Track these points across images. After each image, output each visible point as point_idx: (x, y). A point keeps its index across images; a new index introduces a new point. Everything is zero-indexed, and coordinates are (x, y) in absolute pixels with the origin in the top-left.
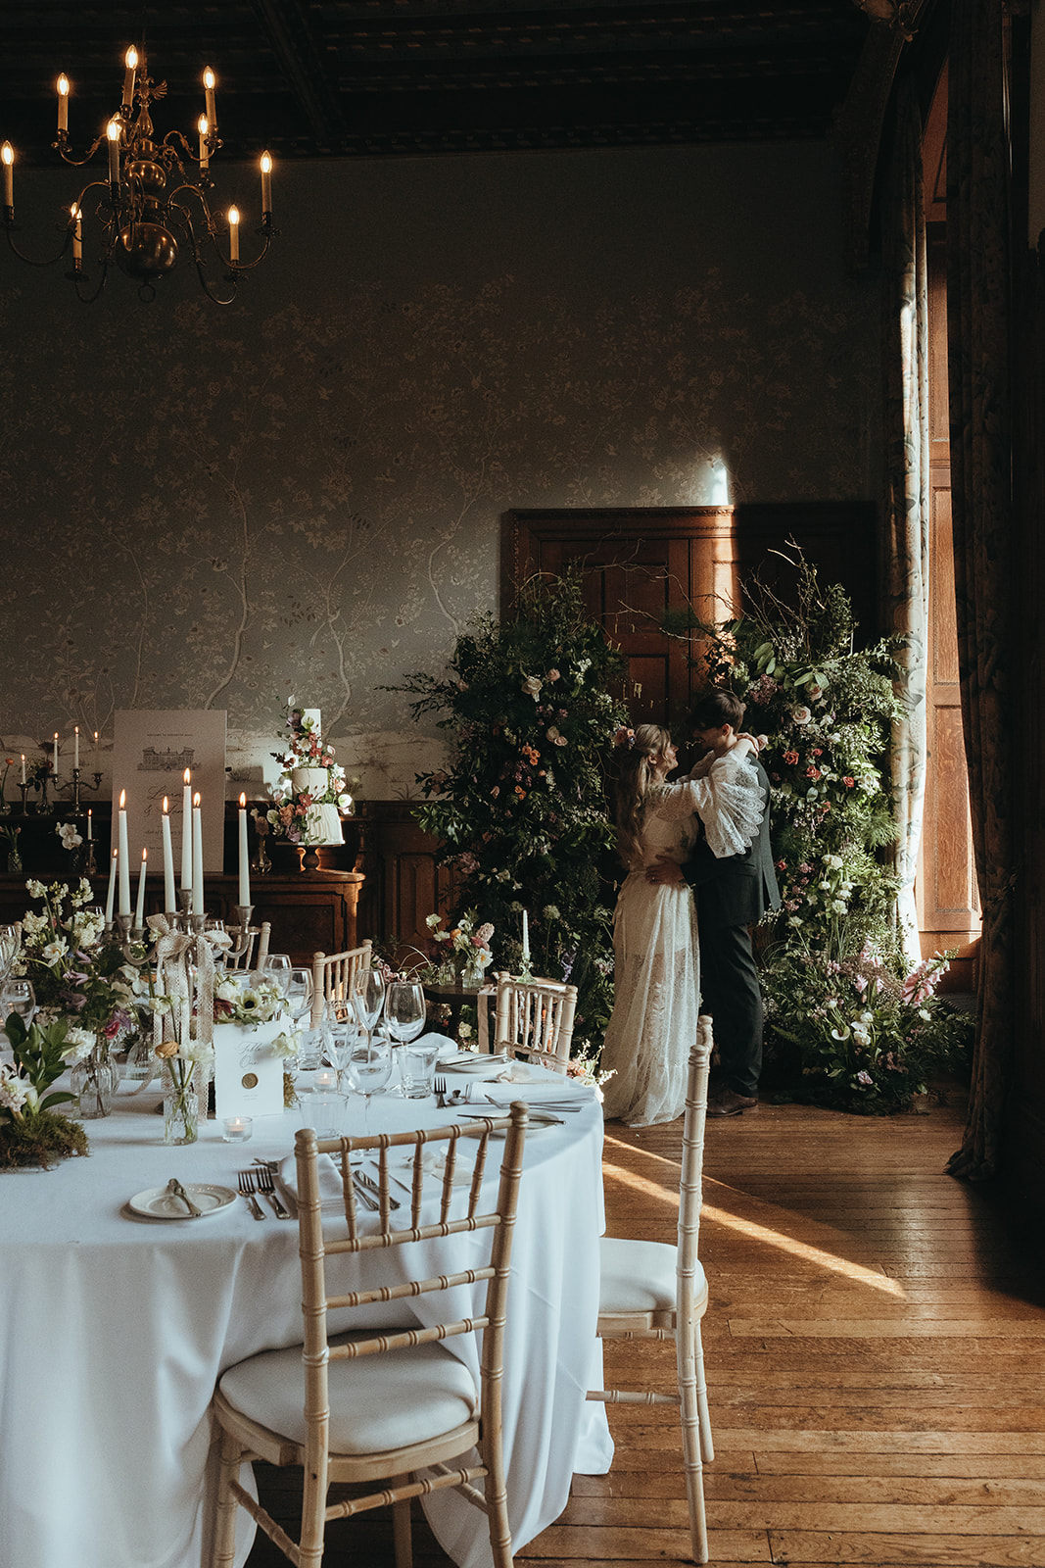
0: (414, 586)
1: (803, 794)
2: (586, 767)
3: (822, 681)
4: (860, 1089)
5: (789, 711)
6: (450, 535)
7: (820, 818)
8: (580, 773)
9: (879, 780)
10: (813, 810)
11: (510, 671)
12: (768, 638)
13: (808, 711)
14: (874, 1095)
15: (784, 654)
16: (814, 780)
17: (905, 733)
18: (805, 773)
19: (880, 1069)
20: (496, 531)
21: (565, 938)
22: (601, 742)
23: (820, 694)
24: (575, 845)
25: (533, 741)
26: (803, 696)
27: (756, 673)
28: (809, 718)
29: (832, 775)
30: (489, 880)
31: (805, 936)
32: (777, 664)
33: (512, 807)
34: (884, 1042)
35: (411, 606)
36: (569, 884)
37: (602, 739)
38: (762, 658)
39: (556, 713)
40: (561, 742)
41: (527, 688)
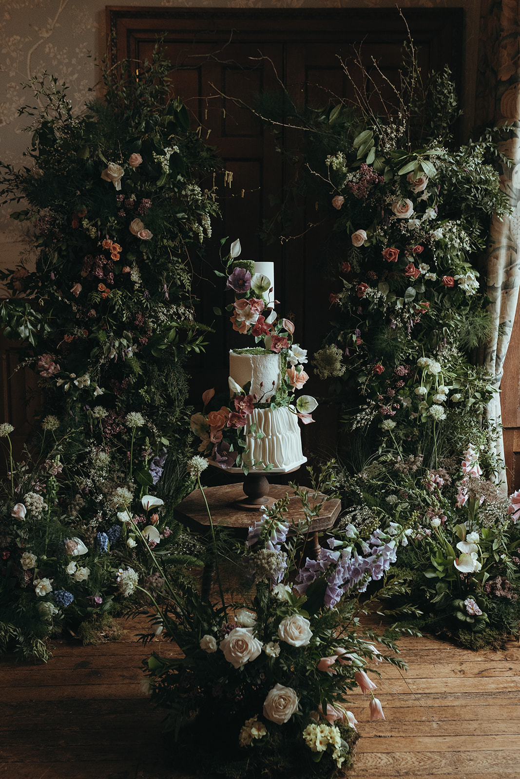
0: (13, 84)
1: (401, 293)
2: (174, 264)
3: (429, 169)
4: (468, 620)
5: (390, 204)
6: (47, 32)
7: (418, 319)
8: (167, 270)
9: (477, 279)
10: (412, 312)
11: (87, 155)
12: (368, 126)
13: (410, 204)
14: (482, 626)
15: (384, 144)
16: (413, 279)
17: (505, 231)
18: (404, 271)
19: (488, 595)
20: (94, 30)
21: (153, 443)
22: (190, 237)
23: (425, 185)
24: (164, 347)
25: (114, 234)
26: (407, 188)
27: (355, 165)
28: (411, 212)
29: (431, 274)
30: (66, 387)
31: (398, 439)
32: (378, 155)
33: (95, 306)
34: (492, 566)
35: (11, 104)
36: (156, 388)
37: (191, 234)
38: (361, 147)
39: (138, 202)
40: (145, 235)
41: (108, 175)
